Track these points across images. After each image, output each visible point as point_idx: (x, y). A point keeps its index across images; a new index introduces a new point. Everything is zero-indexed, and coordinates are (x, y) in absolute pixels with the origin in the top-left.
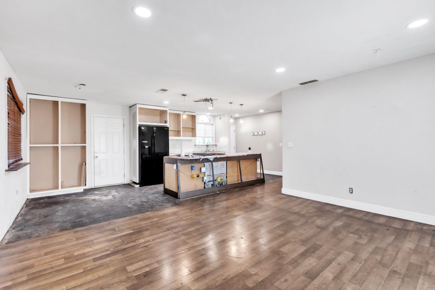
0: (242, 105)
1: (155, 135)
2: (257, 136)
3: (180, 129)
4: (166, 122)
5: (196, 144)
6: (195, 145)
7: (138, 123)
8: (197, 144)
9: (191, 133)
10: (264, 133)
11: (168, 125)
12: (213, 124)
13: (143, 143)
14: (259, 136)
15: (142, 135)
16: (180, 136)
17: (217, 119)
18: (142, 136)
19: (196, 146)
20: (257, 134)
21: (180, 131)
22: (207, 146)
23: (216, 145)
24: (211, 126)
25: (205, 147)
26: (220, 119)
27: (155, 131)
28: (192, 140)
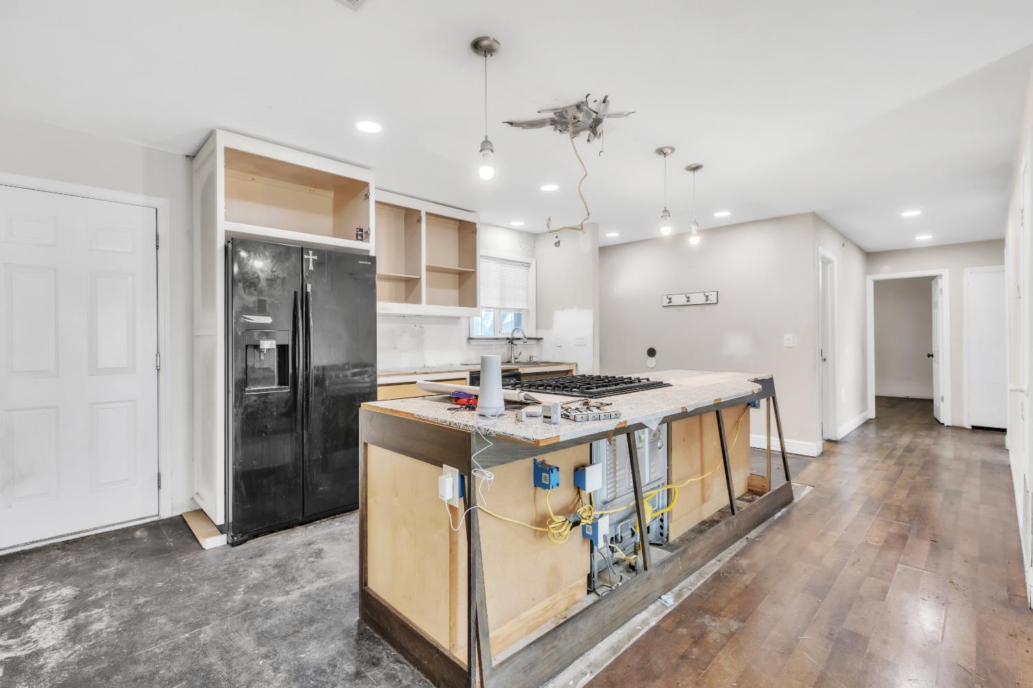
0: (696, 168)
1: (309, 289)
2: (684, 308)
3: (420, 274)
4: (362, 234)
5: (471, 336)
6: (470, 339)
7: (224, 225)
8: (477, 333)
9: (454, 294)
10: (713, 299)
11: (369, 246)
12: (528, 265)
13: (250, 328)
14: (692, 308)
15: (240, 285)
16: (418, 300)
17: (547, 247)
18: (244, 288)
19: (472, 342)
20: (683, 301)
21: (418, 280)
22: (511, 341)
23: (539, 339)
24: (521, 271)
25: (502, 346)
26: (557, 244)
27: (311, 268)
28: (459, 318)
